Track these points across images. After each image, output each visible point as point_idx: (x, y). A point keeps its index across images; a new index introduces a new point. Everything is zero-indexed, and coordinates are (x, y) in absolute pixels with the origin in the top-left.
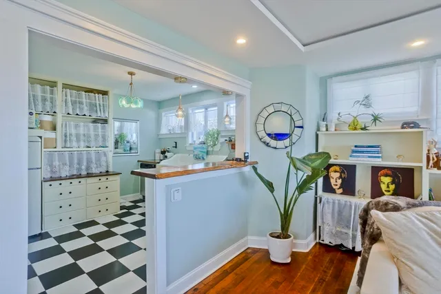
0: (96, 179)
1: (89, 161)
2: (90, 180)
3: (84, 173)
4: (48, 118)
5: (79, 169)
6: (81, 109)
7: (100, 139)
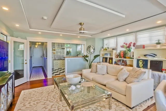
0: (62, 60)
1: (61, 57)
2: (61, 60)
3: (60, 59)
4: (54, 49)
5: (59, 58)
6: (59, 47)
7: (63, 52)
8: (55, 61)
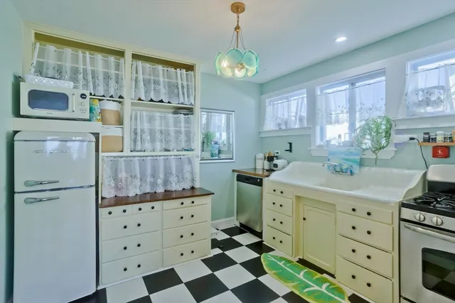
0: (176, 203)
1: (167, 173)
2: (169, 204)
3: (160, 190)
4: (111, 106)
5: (154, 184)
6: (157, 92)
7: (183, 137)
8: (113, 219)
